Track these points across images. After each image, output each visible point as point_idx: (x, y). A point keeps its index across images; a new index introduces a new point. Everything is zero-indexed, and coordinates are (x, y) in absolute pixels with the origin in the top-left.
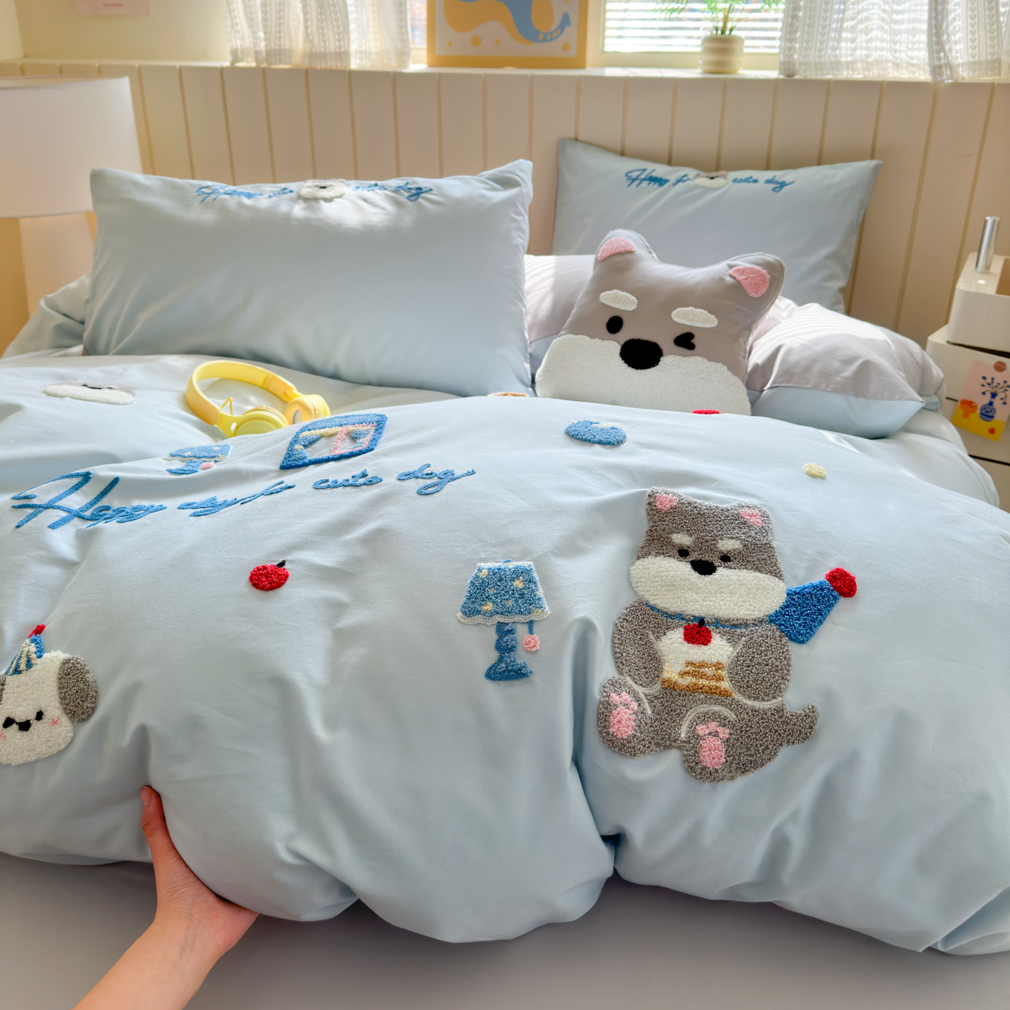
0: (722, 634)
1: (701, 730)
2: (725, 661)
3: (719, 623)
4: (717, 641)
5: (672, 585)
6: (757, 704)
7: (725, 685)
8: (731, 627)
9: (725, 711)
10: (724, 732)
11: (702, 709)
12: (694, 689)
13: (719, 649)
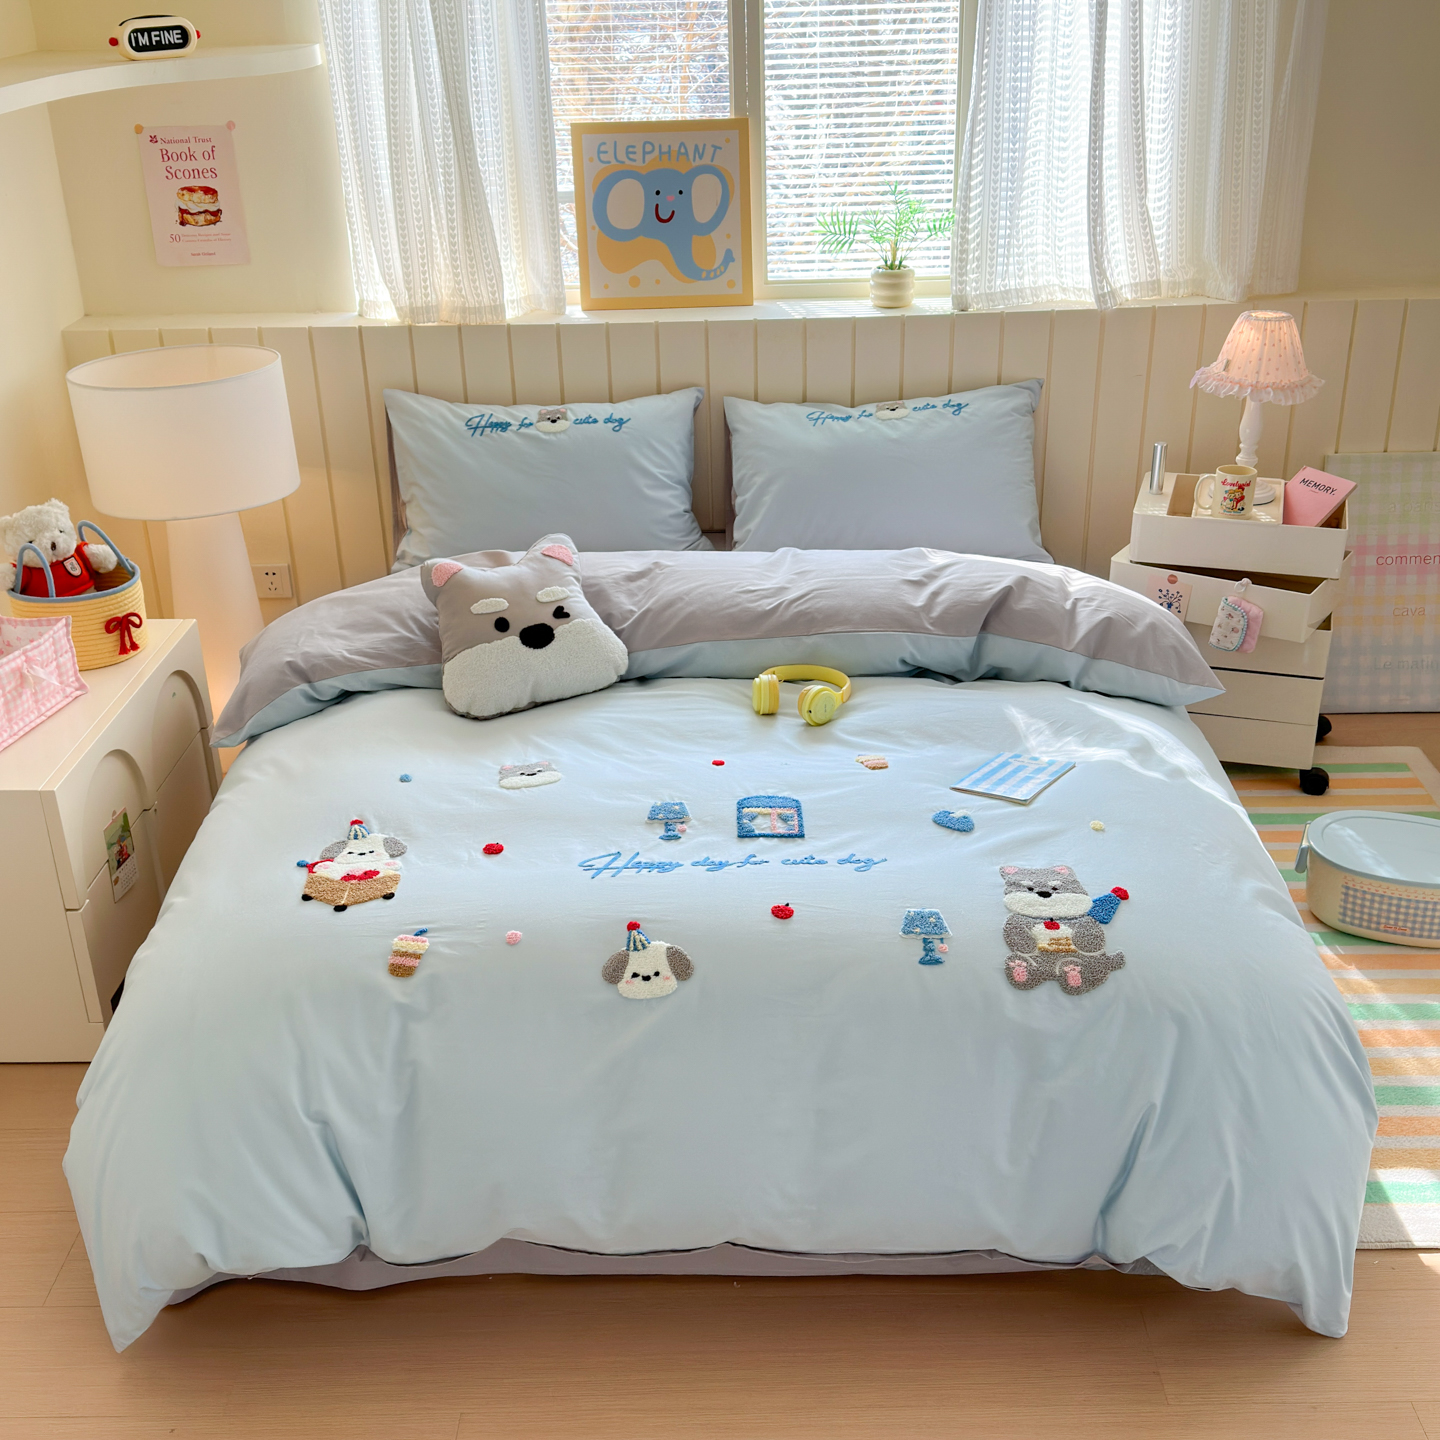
0: (1065, 924)
1: (1066, 969)
2: (1070, 936)
3: (1060, 918)
4: (1062, 927)
5: (1030, 905)
6: (1091, 954)
7: (1073, 947)
8: (1068, 919)
9: (1076, 960)
10: (1079, 968)
11: (1064, 960)
12: (1058, 952)
13: (1065, 931)
